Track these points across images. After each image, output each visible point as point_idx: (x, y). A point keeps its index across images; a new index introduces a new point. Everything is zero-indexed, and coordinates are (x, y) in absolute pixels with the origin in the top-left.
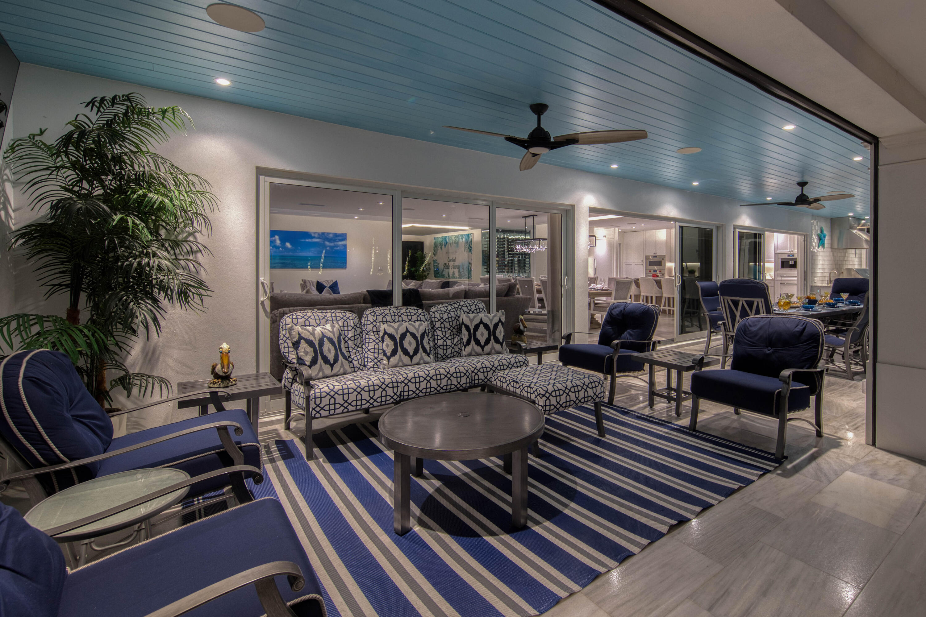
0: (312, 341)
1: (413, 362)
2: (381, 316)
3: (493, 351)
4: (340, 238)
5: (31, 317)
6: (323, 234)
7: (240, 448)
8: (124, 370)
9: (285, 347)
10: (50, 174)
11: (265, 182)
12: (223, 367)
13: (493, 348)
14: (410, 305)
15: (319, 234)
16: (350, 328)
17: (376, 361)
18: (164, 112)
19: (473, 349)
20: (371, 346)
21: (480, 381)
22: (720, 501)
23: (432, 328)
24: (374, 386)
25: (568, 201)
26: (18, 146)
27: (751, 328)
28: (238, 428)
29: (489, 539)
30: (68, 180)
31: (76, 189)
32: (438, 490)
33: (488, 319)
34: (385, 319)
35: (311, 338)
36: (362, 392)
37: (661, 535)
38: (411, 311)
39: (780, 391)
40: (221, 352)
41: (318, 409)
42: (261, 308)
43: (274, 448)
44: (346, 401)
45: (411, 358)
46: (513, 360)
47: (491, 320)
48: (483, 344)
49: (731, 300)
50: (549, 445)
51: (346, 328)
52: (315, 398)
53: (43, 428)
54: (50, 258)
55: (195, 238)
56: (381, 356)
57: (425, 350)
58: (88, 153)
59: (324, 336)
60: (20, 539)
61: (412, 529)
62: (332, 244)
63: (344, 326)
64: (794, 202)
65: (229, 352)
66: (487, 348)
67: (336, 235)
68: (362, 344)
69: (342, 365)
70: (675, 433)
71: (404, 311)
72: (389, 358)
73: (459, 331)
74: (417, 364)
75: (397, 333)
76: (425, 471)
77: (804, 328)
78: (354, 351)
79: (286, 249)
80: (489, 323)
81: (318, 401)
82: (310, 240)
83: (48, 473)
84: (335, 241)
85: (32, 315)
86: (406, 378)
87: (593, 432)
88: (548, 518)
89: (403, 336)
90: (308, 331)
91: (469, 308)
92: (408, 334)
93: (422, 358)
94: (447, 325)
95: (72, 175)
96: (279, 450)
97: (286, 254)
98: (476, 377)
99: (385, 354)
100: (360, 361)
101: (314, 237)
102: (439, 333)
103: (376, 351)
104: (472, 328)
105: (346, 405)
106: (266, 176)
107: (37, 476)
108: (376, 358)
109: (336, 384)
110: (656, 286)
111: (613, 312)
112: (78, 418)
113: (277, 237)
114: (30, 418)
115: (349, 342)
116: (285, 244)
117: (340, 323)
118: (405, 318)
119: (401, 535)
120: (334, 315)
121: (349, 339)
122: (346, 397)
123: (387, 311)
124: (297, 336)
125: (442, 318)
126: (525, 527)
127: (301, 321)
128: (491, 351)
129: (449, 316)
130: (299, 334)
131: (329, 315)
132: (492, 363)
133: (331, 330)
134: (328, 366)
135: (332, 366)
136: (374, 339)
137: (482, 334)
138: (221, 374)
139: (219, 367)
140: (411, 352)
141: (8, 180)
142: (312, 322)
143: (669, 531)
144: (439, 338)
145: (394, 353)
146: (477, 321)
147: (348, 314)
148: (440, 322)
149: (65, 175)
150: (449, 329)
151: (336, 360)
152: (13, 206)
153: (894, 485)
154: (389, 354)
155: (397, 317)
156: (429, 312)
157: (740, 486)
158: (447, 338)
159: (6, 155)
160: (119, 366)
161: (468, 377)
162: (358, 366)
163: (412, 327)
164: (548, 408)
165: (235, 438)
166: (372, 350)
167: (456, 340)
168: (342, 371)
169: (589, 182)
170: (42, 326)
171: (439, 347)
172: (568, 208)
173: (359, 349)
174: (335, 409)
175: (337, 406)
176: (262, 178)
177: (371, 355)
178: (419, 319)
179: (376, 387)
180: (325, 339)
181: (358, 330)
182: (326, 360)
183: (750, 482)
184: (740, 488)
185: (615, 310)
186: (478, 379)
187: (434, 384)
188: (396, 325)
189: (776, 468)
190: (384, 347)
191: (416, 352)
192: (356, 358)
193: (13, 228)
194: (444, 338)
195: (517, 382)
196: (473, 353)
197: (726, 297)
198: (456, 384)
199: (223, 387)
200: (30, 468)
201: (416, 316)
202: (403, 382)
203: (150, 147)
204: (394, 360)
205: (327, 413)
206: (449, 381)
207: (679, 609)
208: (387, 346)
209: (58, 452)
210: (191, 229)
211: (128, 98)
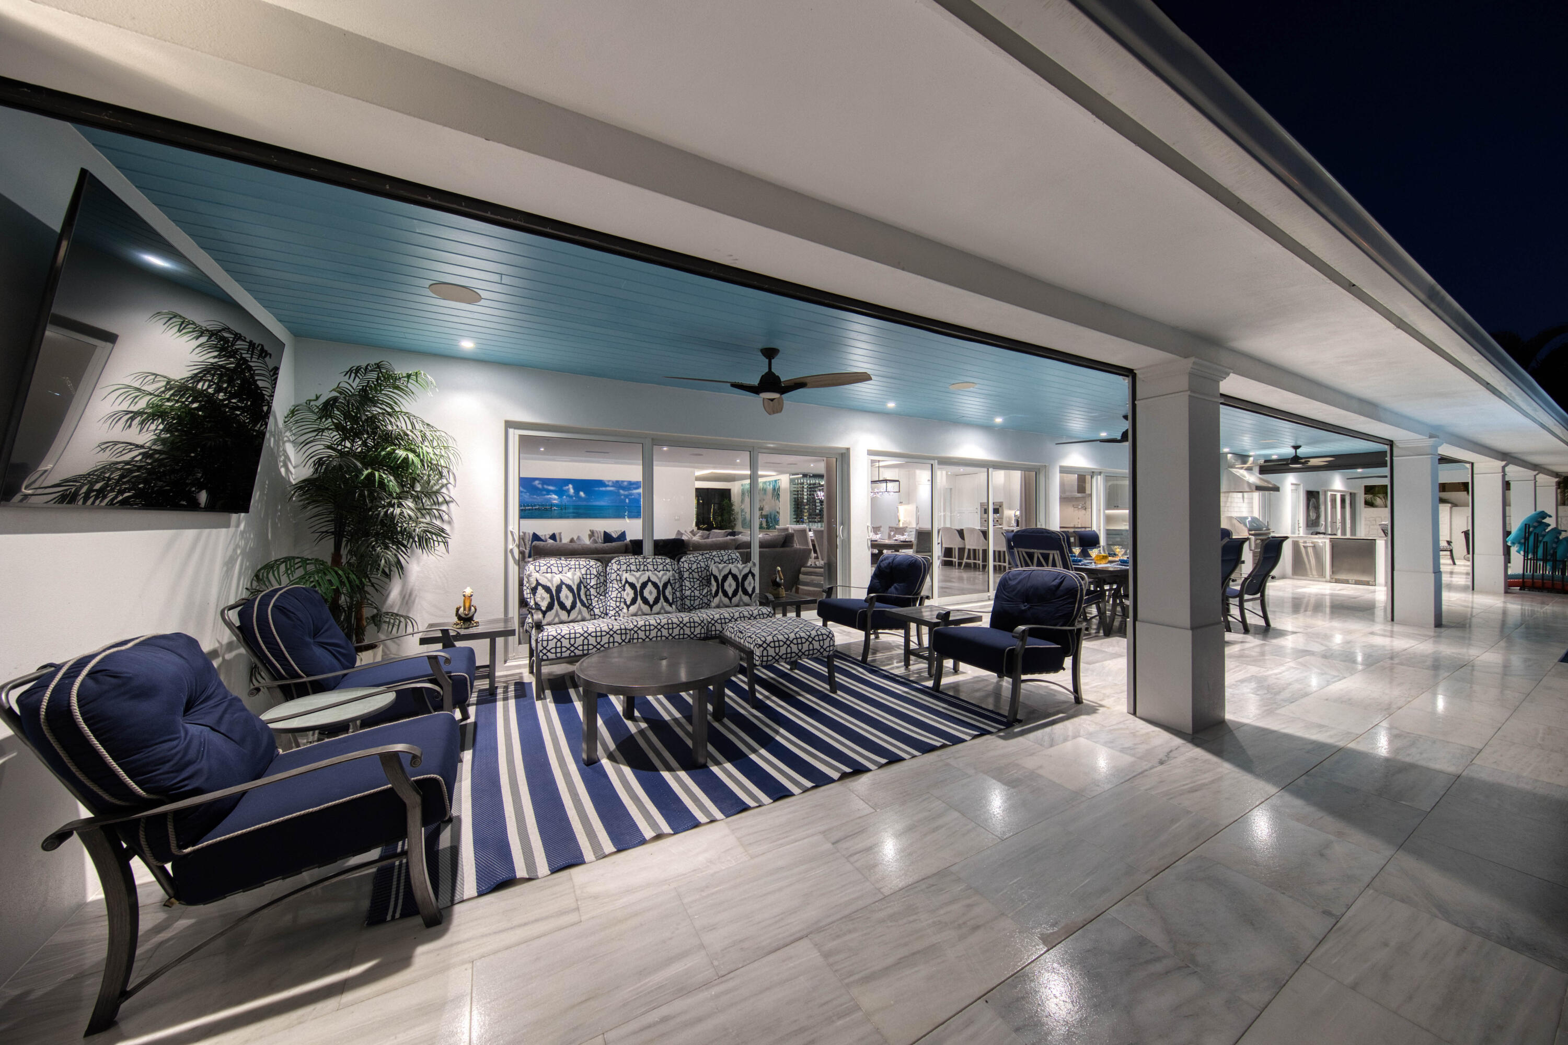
0: (549, 587)
1: (653, 612)
2: (625, 565)
3: (741, 603)
4: (634, 486)
5: (297, 561)
6: (617, 482)
7: (450, 677)
8: (376, 608)
9: (527, 593)
10: (317, 435)
11: (514, 434)
12: (465, 609)
13: (741, 599)
14: (658, 555)
15: (613, 482)
16: (593, 576)
17: (617, 609)
18: (409, 376)
19: (721, 601)
20: (614, 594)
21: (718, 632)
22: (914, 756)
23: (681, 578)
24: (601, 631)
25: (841, 443)
26: (297, 410)
27: (1010, 582)
28: (447, 659)
29: (666, 775)
30: (334, 439)
31: (339, 448)
32: (642, 732)
33: (737, 569)
34: (629, 568)
35: (549, 584)
36: (589, 638)
37: (830, 780)
38: (658, 560)
39: (1014, 649)
40: (464, 596)
41: (545, 651)
42: (510, 555)
43: (512, 688)
44: (572, 645)
45: (651, 607)
46: (756, 612)
47: (740, 571)
48: (730, 595)
49: (1026, 553)
50: (774, 698)
51: (588, 577)
52: (542, 641)
53: (285, 647)
54: (320, 508)
55: (448, 489)
56: (622, 605)
57: (666, 600)
58: (347, 416)
59: (562, 583)
60: (236, 716)
61: (599, 760)
62: (626, 493)
63: (586, 574)
64: (1119, 438)
65: (471, 596)
66: (735, 600)
67: (630, 483)
68: (605, 593)
69: (580, 612)
70: (914, 693)
71: (651, 560)
72: (628, 607)
73: (709, 582)
74: (658, 614)
75: (638, 582)
76: (637, 714)
77: (1062, 582)
78: (596, 599)
79: (580, 498)
80: (738, 574)
81: (545, 644)
82: (604, 489)
83: (289, 685)
84: (630, 489)
85: (298, 558)
86: (636, 626)
87: (824, 687)
88: (730, 760)
89: (644, 585)
90: (546, 578)
91: (721, 558)
92: (650, 584)
93: (663, 607)
94: (696, 575)
95: (336, 436)
96: (515, 690)
97: (580, 503)
98: (713, 628)
99: (625, 603)
100: (602, 609)
101: (608, 486)
102: (687, 583)
103: (618, 599)
104: (720, 578)
105: (572, 649)
106: (515, 428)
107: (280, 687)
108: (618, 607)
109: (565, 629)
110: (982, 538)
111: (882, 564)
112: (322, 645)
113: (570, 486)
114: (275, 638)
115: (592, 590)
116: (579, 493)
117: (583, 571)
118: (650, 567)
119: (587, 765)
120: (577, 563)
121: (592, 587)
122: (572, 641)
123: (633, 560)
124: (535, 582)
125: (690, 568)
126: (705, 766)
127: (544, 569)
128: (739, 603)
129: (699, 566)
130: (537, 580)
131: (573, 563)
132: (732, 615)
133: (571, 577)
134: (564, 612)
135: (569, 612)
136: (617, 587)
137: (730, 586)
138: (463, 616)
139: (462, 610)
140: (651, 601)
141: (289, 441)
142: (555, 569)
143: (840, 779)
144: (687, 588)
145: (634, 601)
146: (726, 571)
147: (592, 563)
148: (688, 573)
149: (332, 436)
150: (698, 580)
151: (573, 606)
152: (293, 463)
153: (1127, 754)
154: (628, 603)
155: (642, 567)
156: (678, 561)
157: (944, 744)
158: (695, 589)
159: (286, 420)
160: (371, 605)
161: (703, 627)
162: (600, 614)
163: (654, 576)
164: (765, 659)
165: (445, 668)
166: (614, 599)
167: (705, 591)
168: (579, 617)
169: (867, 422)
170: (305, 569)
171: (686, 597)
172: (844, 451)
173: (601, 597)
174: (561, 652)
175: (564, 649)
176: (511, 431)
177: (613, 604)
178: (665, 568)
179: (604, 633)
180: (564, 586)
181: (602, 579)
182: (562, 606)
183: (957, 741)
184: (943, 746)
185: (884, 562)
186: (716, 630)
187: (665, 633)
188: (638, 574)
189: (1000, 730)
190: (625, 596)
191: (656, 601)
192: (597, 606)
193: (294, 482)
194: (692, 589)
195: (742, 633)
196: (721, 605)
197: (1020, 549)
198: (689, 633)
199: (465, 628)
200: (276, 679)
201: (662, 566)
202: (632, 629)
203: (402, 407)
204: (633, 609)
205: (553, 656)
206: (682, 631)
207: (806, 840)
208: (628, 594)
209: (296, 668)
210: (445, 481)
211: (378, 366)
